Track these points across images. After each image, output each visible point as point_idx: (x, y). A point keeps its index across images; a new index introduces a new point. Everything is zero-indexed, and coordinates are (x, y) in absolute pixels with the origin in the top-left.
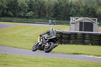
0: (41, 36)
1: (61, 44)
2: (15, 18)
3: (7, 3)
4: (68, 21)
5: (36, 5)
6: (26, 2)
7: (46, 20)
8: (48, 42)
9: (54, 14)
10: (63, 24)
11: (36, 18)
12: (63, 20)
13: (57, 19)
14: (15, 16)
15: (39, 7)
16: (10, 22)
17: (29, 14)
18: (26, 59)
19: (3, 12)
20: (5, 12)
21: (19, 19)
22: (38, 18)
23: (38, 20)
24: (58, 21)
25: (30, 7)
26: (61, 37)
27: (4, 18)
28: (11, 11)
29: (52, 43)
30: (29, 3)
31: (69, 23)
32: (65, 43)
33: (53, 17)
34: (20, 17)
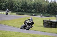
0: (25, 21)
1: (51, 28)
2: (25, 13)
3: (21, 4)
4: (55, 15)
5: (37, 6)
6: (32, 4)
7: (43, 14)
8: (28, 25)
9: (47, 11)
10: (52, 16)
11: (37, 13)
12: (52, 14)
13: (49, 14)
14: (25, 11)
15: (39, 7)
16: (23, 15)
17: (33, 11)
18: (31, 35)
19: (19, 9)
20: (20, 9)
21: (28, 13)
22: (38, 13)
23: (38, 14)
24: (50, 15)
25: (34, 7)
26: (51, 24)
27: (19, 13)
28: (23, 9)
29: (30, 25)
30: (33, 5)
31: (56, 16)
32: (53, 27)
33: (47, 12)
34: (28, 12)
